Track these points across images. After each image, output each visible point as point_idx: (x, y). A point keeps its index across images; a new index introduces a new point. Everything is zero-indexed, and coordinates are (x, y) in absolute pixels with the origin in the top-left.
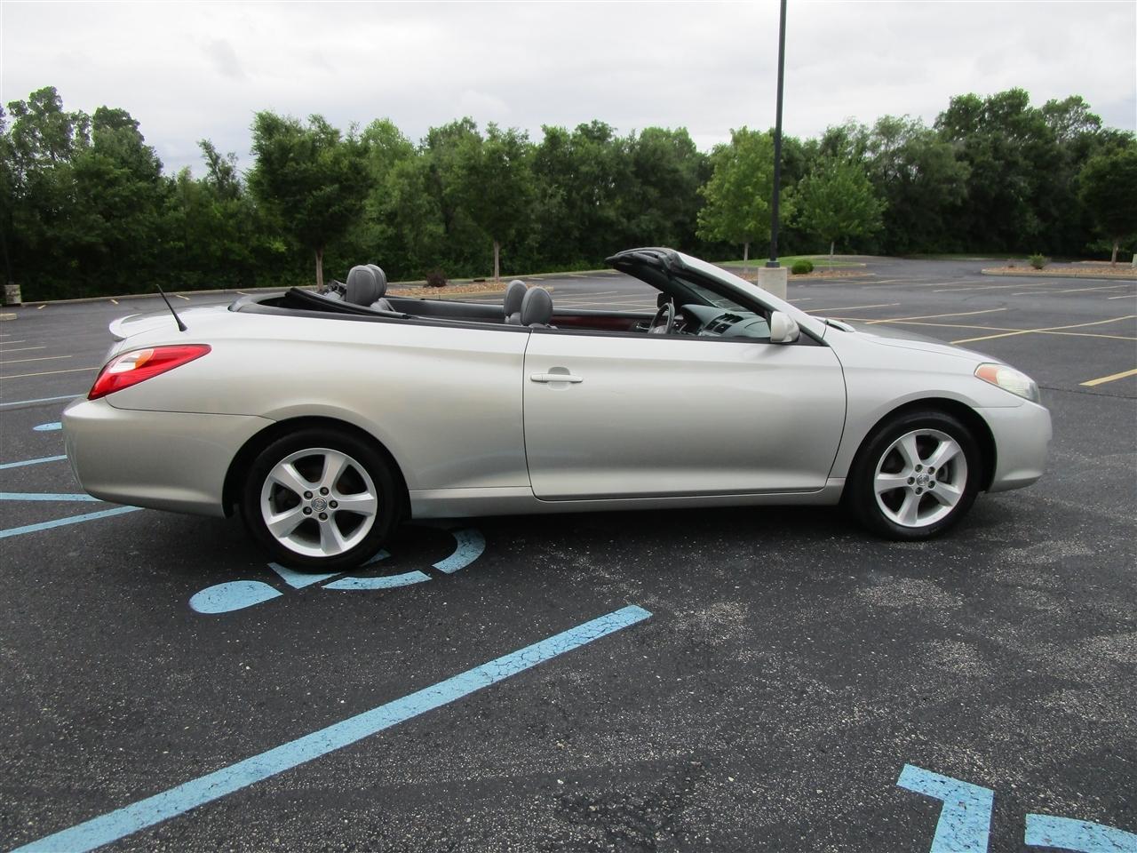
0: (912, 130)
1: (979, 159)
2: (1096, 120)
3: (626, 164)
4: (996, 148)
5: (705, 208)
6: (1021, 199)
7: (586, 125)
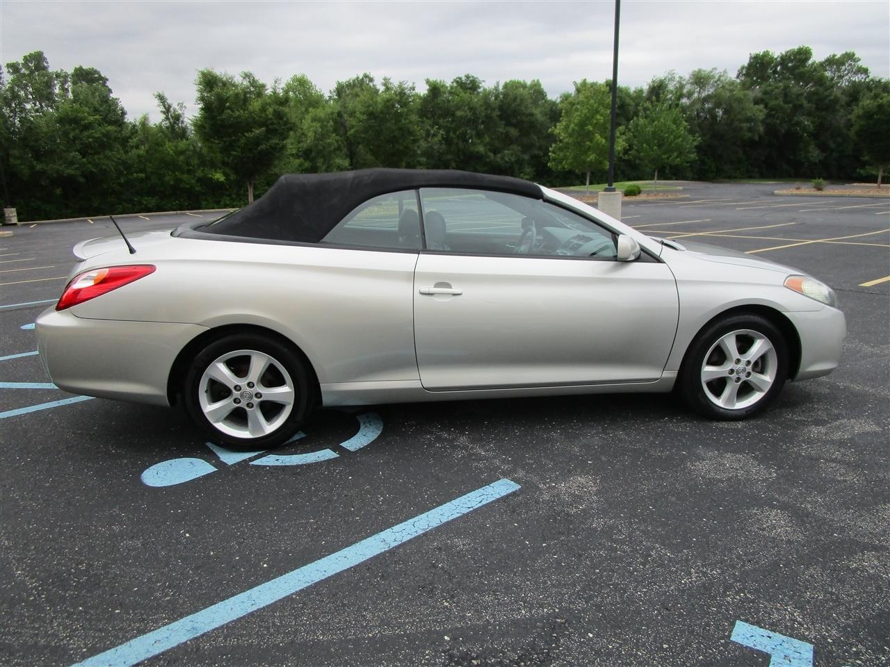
0: (719, 80)
1: (772, 103)
2: (865, 71)
3: (493, 110)
4: (786, 94)
5: (556, 143)
6: (805, 135)
7: (460, 78)
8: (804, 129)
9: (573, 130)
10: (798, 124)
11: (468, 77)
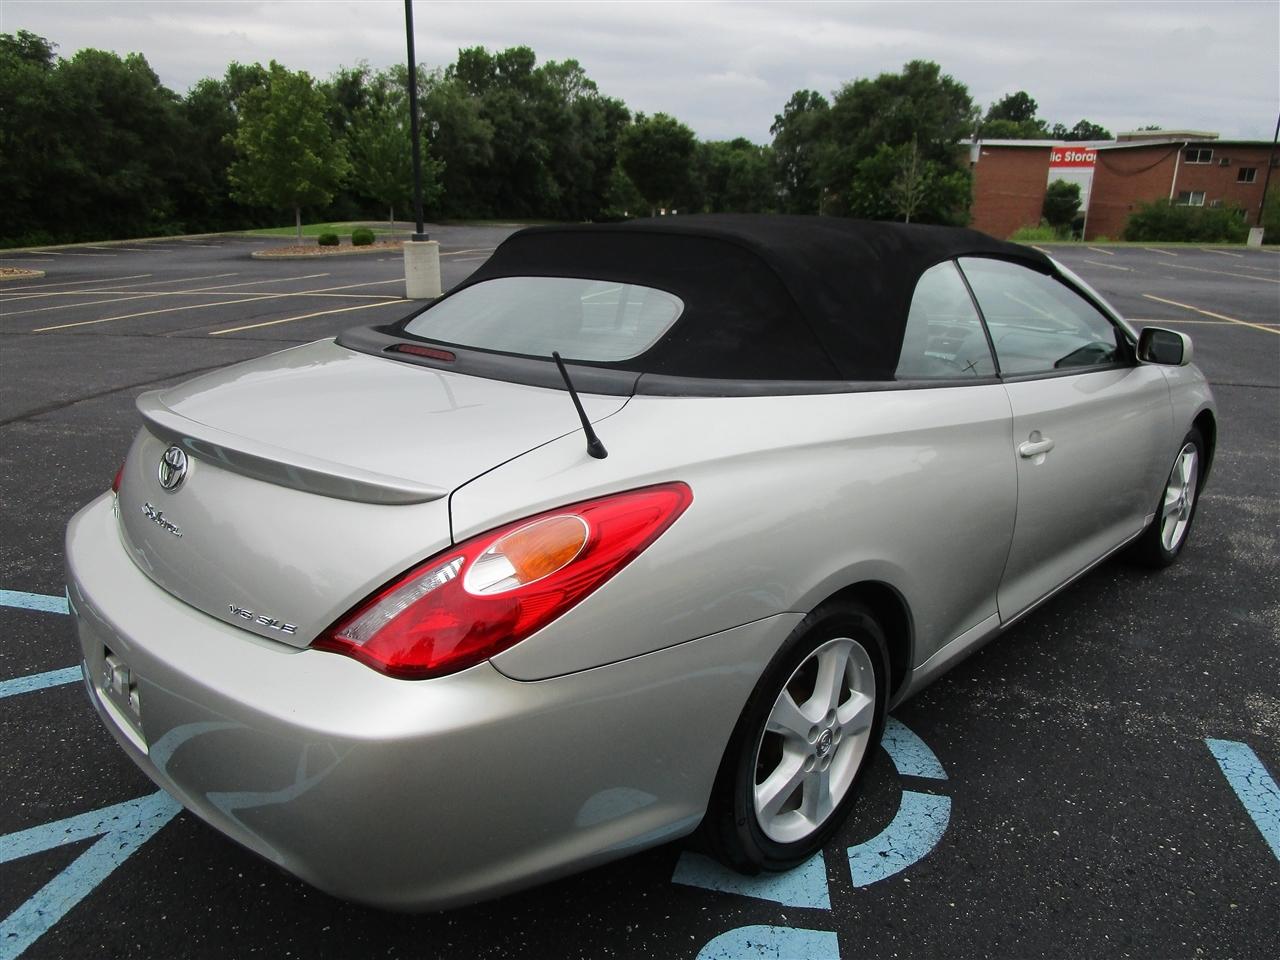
0: (431, 81)
1: (499, 118)
2: (592, 86)
3: (89, 98)
5: (238, 162)
6: (542, 163)
7: (10, 37)
8: (540, 155)
9: (268, 141)
10: (532, 147)
11: (23, 35)
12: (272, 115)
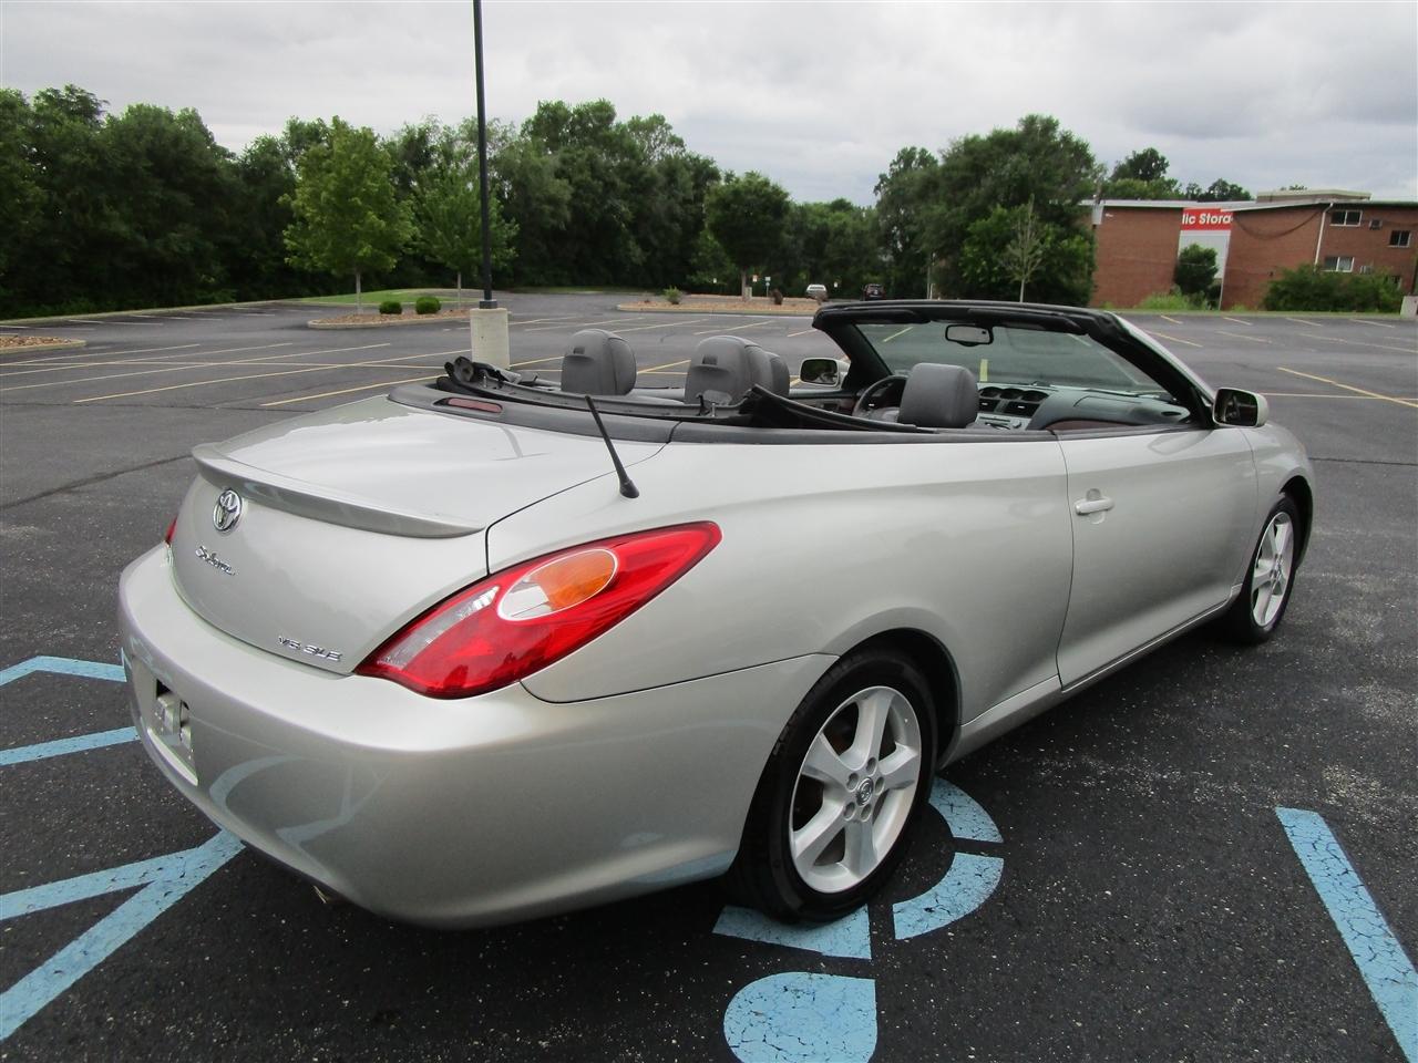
0: (504, 138)
1: (578, 177)
2: (678, 142)
3: (136, 156)
4: (593, 167)
5: (294, 224)
6: (623, 225)
7: (56, 92)
8: (622, 217)
9: (328, 202)
10: (613, 209)
11: (71, 90)
12: (333, 174)
